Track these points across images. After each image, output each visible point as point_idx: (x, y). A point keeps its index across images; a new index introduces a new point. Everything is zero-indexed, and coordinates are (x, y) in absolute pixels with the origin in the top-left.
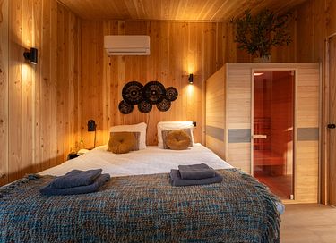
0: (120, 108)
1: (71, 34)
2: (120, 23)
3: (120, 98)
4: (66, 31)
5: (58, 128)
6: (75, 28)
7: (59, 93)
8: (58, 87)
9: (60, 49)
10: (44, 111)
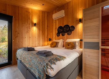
0: (57, 35)
1: (46, 17)
2: (57, 9)
3: (57, 32)
4: (44, 17)
5: (42, 40)
6: (47, 15)
7: (42, 32)
8: (42, 30)
9: (43, 22)
10: (39, 36)
